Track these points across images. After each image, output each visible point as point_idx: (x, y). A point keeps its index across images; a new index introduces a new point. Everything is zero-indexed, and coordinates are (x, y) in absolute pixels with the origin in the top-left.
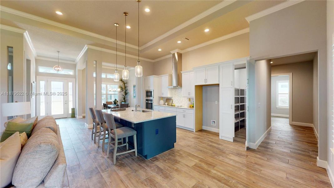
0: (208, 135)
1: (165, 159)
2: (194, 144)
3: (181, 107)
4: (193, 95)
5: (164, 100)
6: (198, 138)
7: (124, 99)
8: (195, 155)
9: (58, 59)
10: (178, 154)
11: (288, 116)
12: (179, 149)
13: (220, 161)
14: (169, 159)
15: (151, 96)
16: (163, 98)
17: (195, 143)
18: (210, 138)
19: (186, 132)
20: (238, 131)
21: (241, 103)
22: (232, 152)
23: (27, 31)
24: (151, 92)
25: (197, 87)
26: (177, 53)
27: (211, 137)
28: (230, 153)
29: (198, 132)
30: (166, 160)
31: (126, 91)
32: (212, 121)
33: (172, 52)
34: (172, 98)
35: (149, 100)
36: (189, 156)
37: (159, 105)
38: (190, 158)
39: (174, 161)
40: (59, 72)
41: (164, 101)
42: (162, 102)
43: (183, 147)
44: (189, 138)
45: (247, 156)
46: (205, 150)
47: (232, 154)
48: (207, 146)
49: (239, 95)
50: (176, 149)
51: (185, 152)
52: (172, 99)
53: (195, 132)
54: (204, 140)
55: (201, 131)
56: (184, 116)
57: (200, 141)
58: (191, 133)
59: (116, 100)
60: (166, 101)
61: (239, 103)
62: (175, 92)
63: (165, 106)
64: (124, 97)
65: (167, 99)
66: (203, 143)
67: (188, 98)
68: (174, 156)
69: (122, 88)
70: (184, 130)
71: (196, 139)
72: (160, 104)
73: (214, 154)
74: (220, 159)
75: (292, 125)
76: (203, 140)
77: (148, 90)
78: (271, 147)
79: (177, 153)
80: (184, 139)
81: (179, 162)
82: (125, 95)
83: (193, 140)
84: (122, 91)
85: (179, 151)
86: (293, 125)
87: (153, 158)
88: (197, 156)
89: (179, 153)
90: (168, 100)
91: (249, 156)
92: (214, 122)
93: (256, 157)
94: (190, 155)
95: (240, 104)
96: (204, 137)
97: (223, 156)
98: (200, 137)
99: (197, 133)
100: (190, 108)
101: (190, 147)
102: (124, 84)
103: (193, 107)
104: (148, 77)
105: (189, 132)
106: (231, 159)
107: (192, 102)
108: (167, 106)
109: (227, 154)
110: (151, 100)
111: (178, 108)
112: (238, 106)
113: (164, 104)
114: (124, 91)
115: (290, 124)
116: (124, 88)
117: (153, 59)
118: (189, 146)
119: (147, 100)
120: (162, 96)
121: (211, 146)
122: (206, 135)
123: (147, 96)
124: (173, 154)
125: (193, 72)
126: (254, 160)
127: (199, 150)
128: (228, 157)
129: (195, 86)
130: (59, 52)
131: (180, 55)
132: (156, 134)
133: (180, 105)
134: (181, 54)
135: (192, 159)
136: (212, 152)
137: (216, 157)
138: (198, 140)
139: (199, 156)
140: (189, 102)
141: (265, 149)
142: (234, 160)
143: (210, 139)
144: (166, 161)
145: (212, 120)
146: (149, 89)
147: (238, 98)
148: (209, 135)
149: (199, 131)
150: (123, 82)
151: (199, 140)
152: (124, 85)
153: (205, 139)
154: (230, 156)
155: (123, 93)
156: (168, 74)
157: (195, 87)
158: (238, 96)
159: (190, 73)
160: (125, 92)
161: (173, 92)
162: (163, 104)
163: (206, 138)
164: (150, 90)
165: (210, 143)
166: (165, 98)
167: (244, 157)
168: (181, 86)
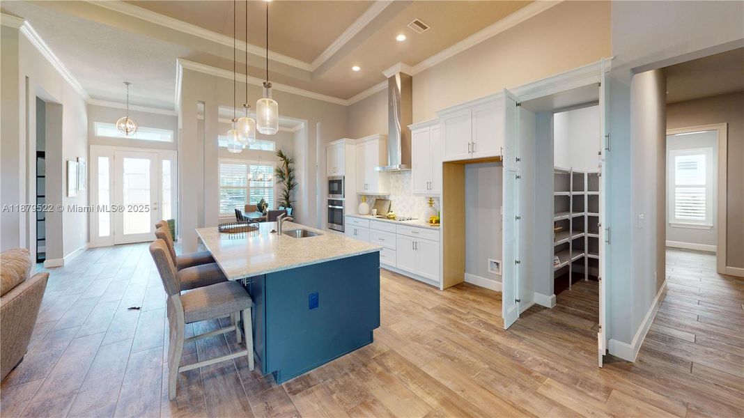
0: (479, 303)
1: (332, 387)
2: (435, 331)
3: (409, 222)
4: (438, 189)
5: (371, 201)
6: (448, 311)
7: (287, 198)
8: (430, 373)
9: (128, 103)
10: (380, 369)
11: (713, 248)
12: (386, 350)
13: (513, 406)
14: (344, 388)
15: (339, 192)
16: (368, 196)
17: (439, 329)
18: (484, 312)
19: (419, 289)
20: (565, 291)
21: (574, 211)
22: (552, 372)
23: (26, 22)
24: (339, 182)
25: (447, 165)
26: (401, 73)
27: (488, 310)
28: (547, 375)
29: (451, 290)
30: (332, 393)
31: (290, 179)
32: (492, 262)
33: (388, 74)
34: (389, 196)
35: (335, 203)
36: (412, 378)
37: (358, 214)
38: (413, 387)
39: (361, 395)
40: (132, 136)
41: (370, 205)
42: (365, 207)
43: (399, 340)
44: (421, 310)
45: (608, 390)
46: (464, 355)
47: (553, 377)
48: (471, 342)
49: (569, 191)
50: (378, 348)
51: (402, 361)
52: (390, 199)
53: (442, 289)
54: (466, 317)
55: (460, 286)
56: (415, 246)
57: (455, 323)
58: (432, 292)
59: (262, 201)
60: (376, 204)
61: (568, 211)
62: (397, 181)
63: (371, 217)
64: (285, 194)
65: (377, 200)
66: (462, 330)
67: (426, 198)
68: (364, 377)
69: (281, 172)
70: (416, 283)
71: (443, 314)
72: (360, 212)
73: (492, 376)
74: (514, 398)
75: (726, 276)
76: (462, 319)
77: (333, 177)
78: (688, 358)
79: (374, 364)
80: (409, 313)
81: (375, 401)
82: (289, 189)
83: (433, 317)
84: (281, 179)
85: (384, 355)
86: (729, 276)
87: (296, 381)
88: (437, 378)
89: (381, 364)
90: (379, 203)
91: (614, 392)
92: (497, 264)
93: (643, 400)
94: (414, 373)
95: (570, 216)
96: (466, 308)
97: (522, 387)
98: (456, 308)
99: (446, 294)
100: (429, 225)
101: (420, 343)
102: (287, 163)
103: (438, 222)
104: (333, 143)
105: (427, 291)
106: (553, 403)
107: (438, 210)
108: (374, 217)
109: (537, 377)
110: (340, 203)
111: (401, 224)
112: (567, 221)
113: (370, 213)
114: (287, 180)
115: (719, 274)
116: (286, 172)
117: (346, 98)
118: (417, 339)
119: (331, 202)
120: (366, 191)
121: (484, 340)
122: (474, 300)
123: (332, 192)
124: (363, 369)
125: (438, 126)
126: (638, 409)
127: (446, 356)
128: (541, 390)
129: (444, 163)
130: (127, 84)
131: (408, 82)
132: (310, 309)
133: (407, 216)
134: (411, 77)
135: (420, 393)
136: (487, 366)
137: (500, 387)
138: (450, 319)
139: (443, 382)
140: (429, 209)
141: (668, 364)
142: (562, 407)
143: (482, 316)
144: (334, 397)
145: (489, 260)
146: (334, 175)
147: (567, 198)
148: (482, 300)
149: (453, 286)
150: (285, 158)
151: (450, 316)
152: (287, 166)
153: (470, 316)
154: (549, 387)
155: (284, 185)
156: (377, 136)
157: (443, 166)
158: (567, 193)
159: (432, 127)
160: (289, 183)
161: (391, 181)
162: (367, 212)
163: (472, 311)
164: (337, 177)
165: (483, 331)
166: (372, 196)
167: (599, 397)
168: (410, 166)
